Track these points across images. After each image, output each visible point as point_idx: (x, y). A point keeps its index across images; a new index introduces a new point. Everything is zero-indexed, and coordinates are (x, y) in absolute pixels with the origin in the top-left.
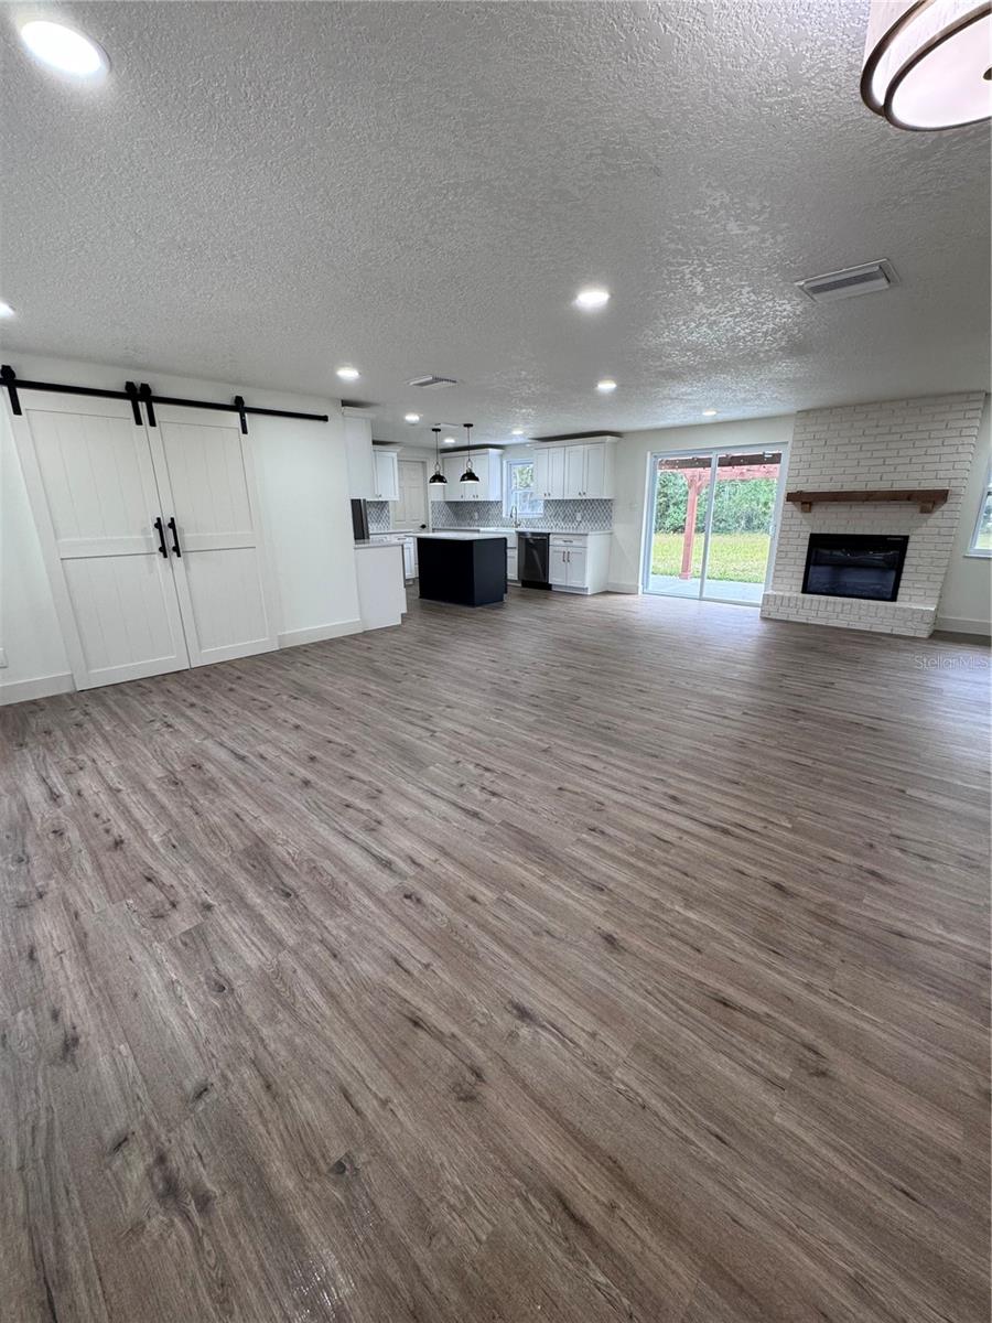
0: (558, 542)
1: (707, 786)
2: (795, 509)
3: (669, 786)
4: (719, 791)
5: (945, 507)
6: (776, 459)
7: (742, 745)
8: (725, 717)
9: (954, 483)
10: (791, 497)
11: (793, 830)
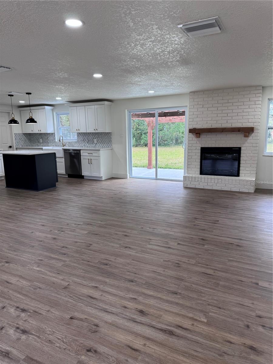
0: (84, 154)
1: (160, 299)
2: (193, 136)
3: (139, 303)
4: (167, 301)
5: (253, 134)
6: (183, 114)
7: (178, 265)
8: (169, 248)
9: (255, 124)
10: (191, 131)
11: (208, 324)
